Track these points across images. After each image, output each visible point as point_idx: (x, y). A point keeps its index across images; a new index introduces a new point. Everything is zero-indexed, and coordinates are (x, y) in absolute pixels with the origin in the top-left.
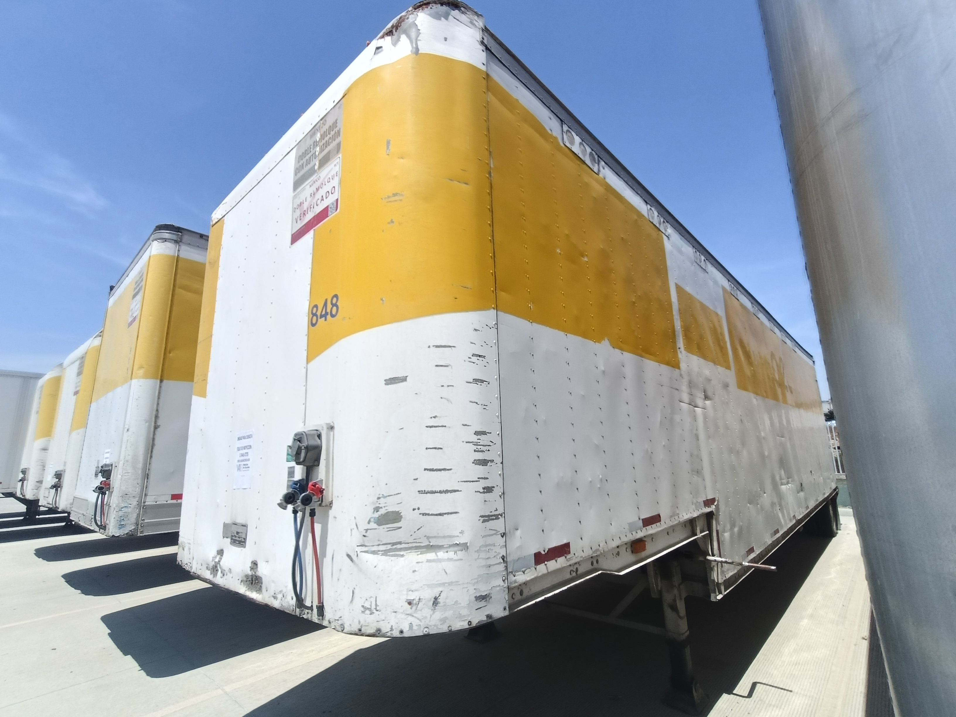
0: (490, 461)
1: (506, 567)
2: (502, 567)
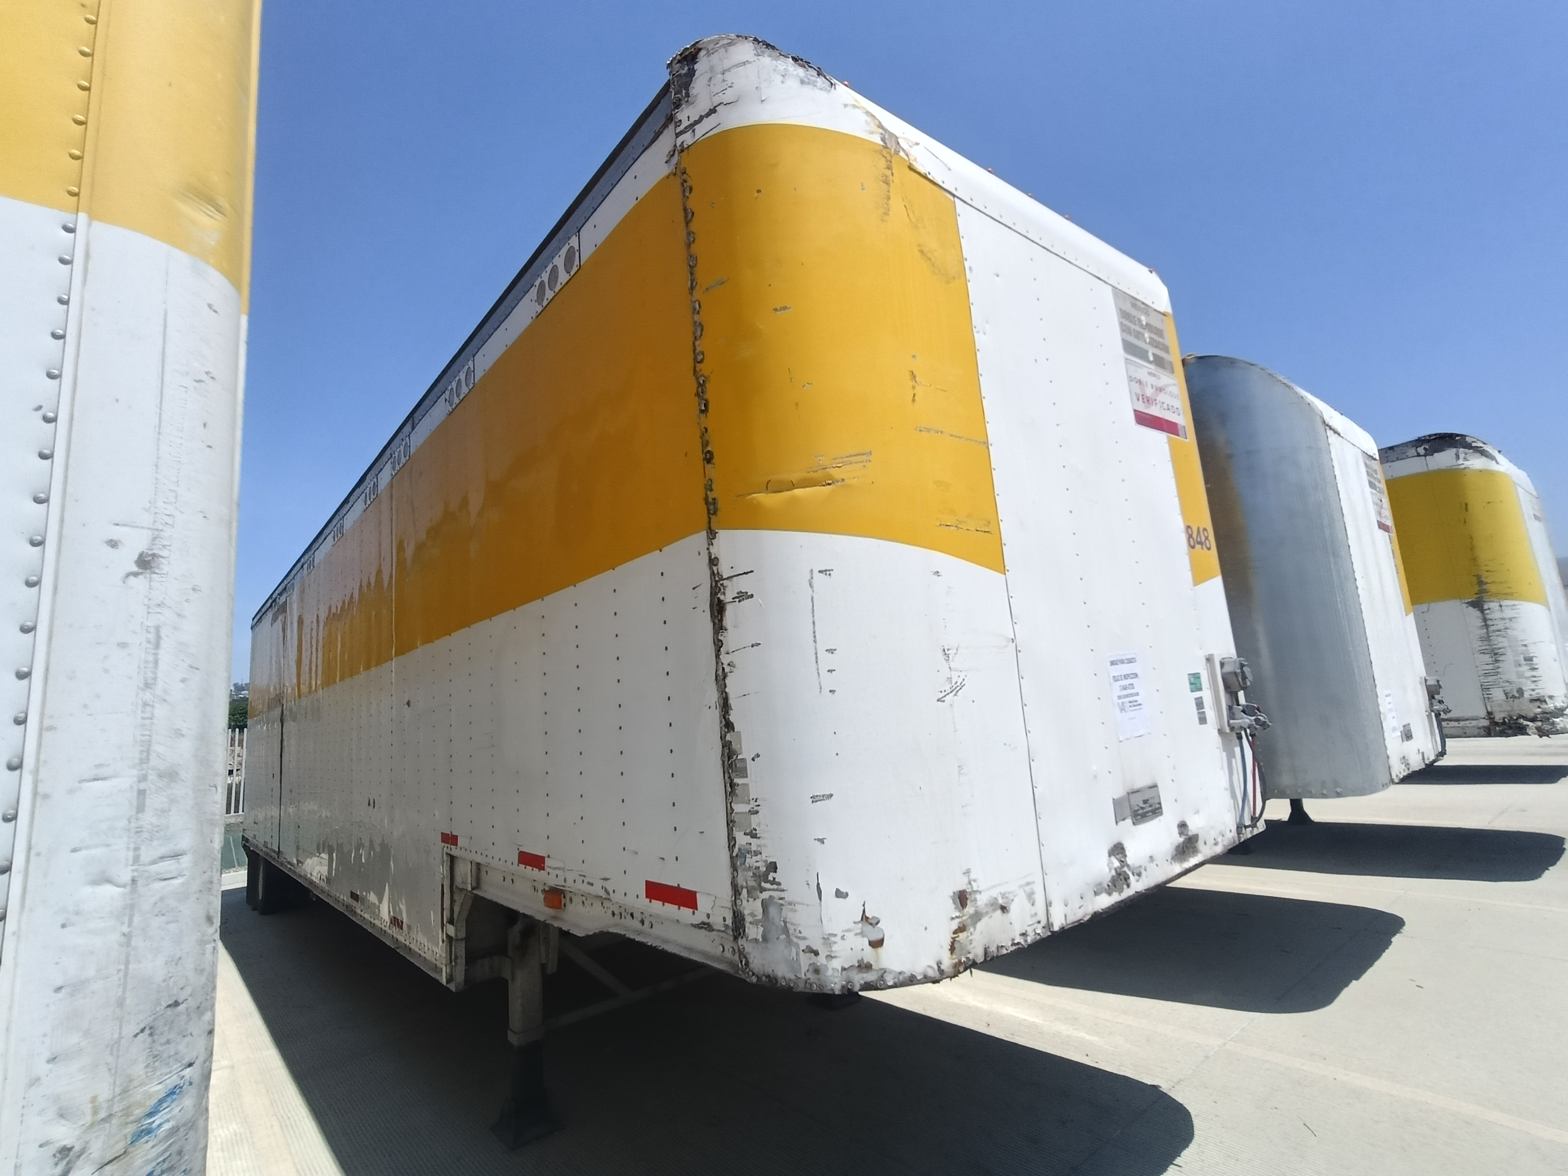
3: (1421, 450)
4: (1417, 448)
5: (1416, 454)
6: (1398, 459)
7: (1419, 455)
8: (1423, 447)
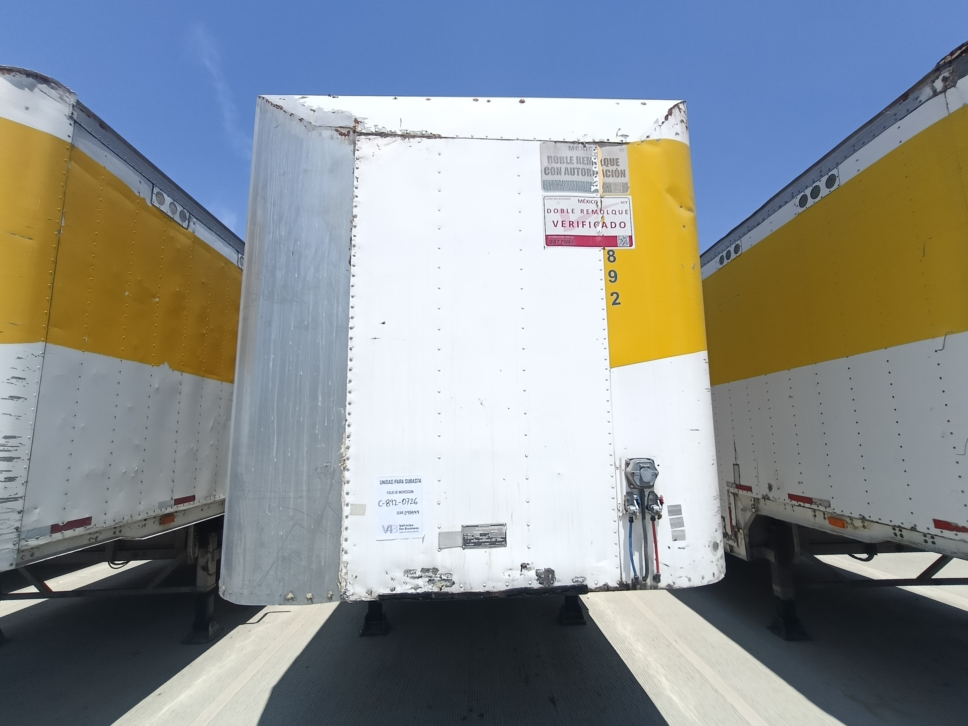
0: (15, 458)
1: (19, 536)
2: (14, 535)
3: (939, 84)
4: (933, 82)
5: (931, 94)
6: (909, 112)
7: (936, 94)
8: (941, 77)
